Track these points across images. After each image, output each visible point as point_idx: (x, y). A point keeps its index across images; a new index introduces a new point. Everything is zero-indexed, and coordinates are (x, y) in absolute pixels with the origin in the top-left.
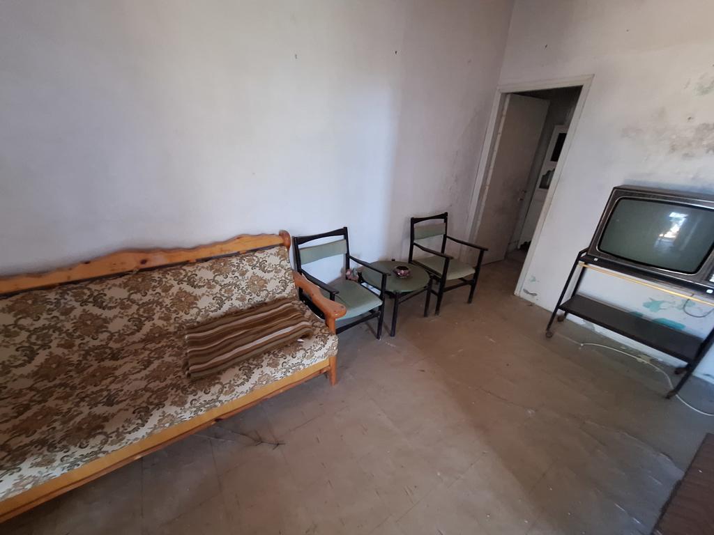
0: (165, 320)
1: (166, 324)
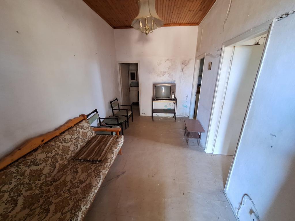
0: (62, 160)
1: (63, 162)
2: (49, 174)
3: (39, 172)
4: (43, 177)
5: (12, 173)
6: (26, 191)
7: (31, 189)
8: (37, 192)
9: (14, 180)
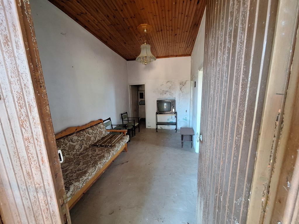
2: (79, 150)
3: (73, 147)
4: (75, 150)
5: (61, 142)
6: (67, 155)
7: (69, 154)
8: (72, 157)
9: (62, 146)
